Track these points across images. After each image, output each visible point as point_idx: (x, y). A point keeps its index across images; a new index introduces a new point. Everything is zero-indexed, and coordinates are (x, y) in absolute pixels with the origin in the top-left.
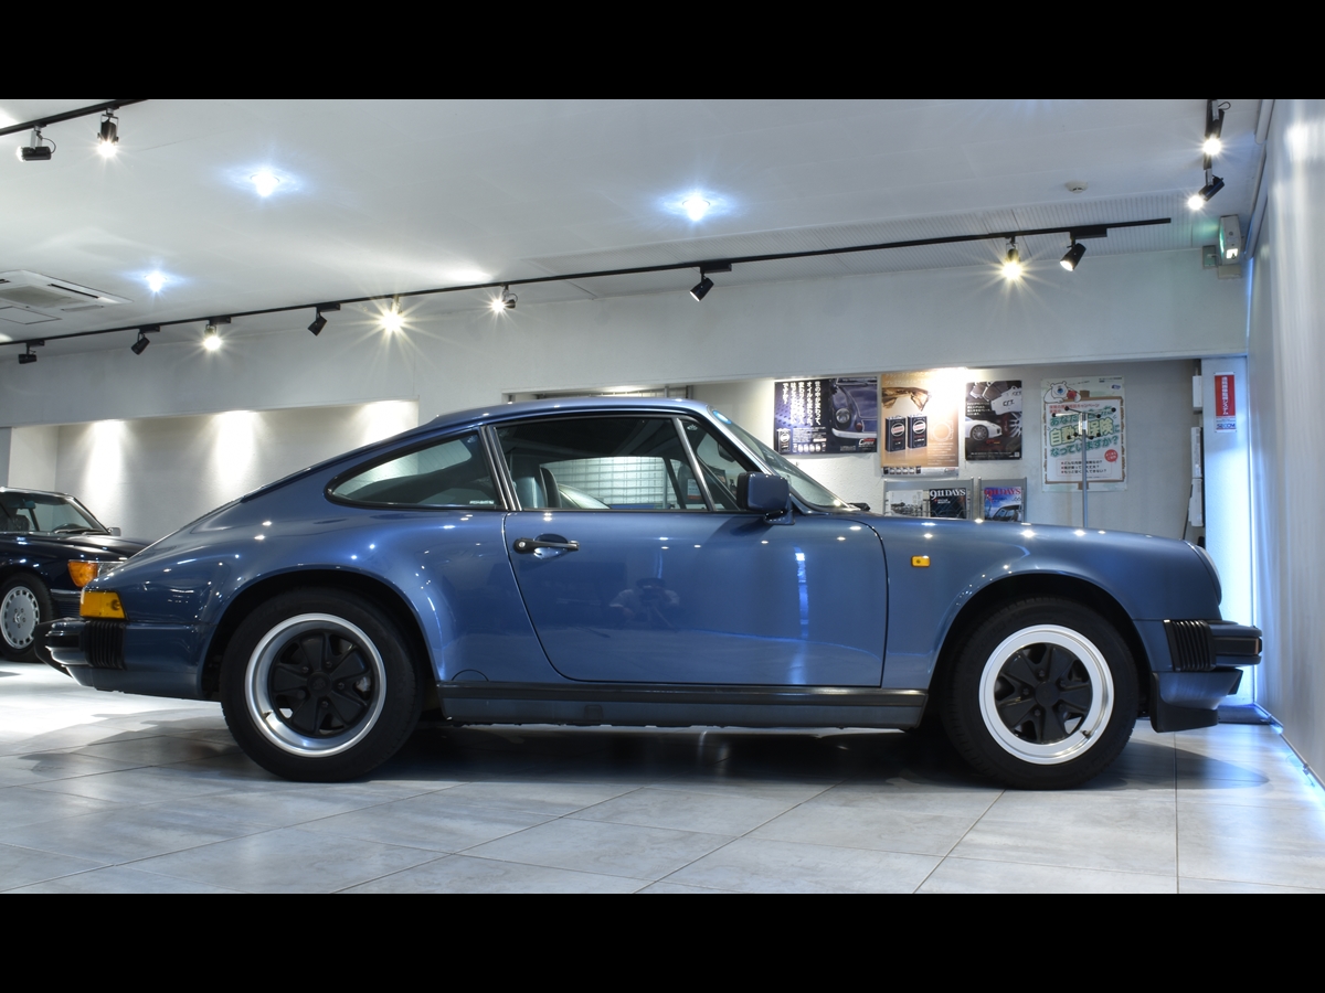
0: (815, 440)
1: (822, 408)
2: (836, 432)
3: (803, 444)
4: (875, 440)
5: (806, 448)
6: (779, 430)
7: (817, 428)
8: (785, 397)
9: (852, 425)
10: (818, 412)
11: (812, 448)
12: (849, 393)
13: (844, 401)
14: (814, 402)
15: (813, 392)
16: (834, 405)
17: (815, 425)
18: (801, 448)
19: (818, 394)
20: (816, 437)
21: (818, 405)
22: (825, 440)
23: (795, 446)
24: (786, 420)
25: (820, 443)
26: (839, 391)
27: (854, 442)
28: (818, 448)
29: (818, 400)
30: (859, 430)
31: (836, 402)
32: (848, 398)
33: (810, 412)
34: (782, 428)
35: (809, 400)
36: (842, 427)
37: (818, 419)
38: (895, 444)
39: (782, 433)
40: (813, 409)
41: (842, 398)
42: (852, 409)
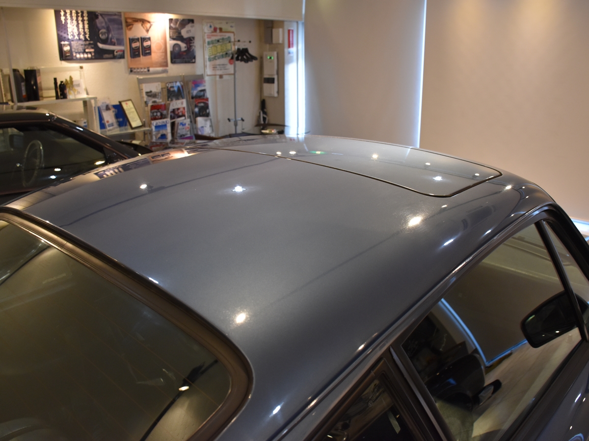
0: (87, 50)
1: (89, 28)
2: (100, 45)
3: (79, 53)
4: (123, 51)
5: (82, 56)
6: (63, 43)
7: (88, 42)
8: (63, 18)
9: (109, 41)
10: (87, 30)
11: (86, 56)
12: (106, 19)
13: (104, 24)
14: (83, 24)
15: (82, 16)
16: (97, 27)
17: (86, 40)
18: (78, 56)
19: (86, 18)
20: (87, 48)
21: (86, 26)
22: (92, 50)
23: (74, 54)
24: (65, 35)
25: (90, 53)
26: (100, 17)
27: (112, 52)
28: (90, 56)
29: (86, 22)
30: (114, 44)
31: (99, 25)
32: (106, 23)
33: (81, 30)
34: (64, 41)
35: (80, 22)
36: (105, 42)
37: (87, 36)
38: (135, 53)
39: (64, 45)
40: (84, 28)
41: (102, 23)
42: (109, 31)
